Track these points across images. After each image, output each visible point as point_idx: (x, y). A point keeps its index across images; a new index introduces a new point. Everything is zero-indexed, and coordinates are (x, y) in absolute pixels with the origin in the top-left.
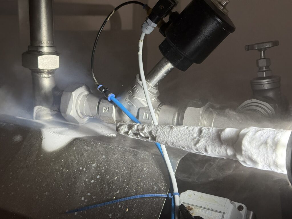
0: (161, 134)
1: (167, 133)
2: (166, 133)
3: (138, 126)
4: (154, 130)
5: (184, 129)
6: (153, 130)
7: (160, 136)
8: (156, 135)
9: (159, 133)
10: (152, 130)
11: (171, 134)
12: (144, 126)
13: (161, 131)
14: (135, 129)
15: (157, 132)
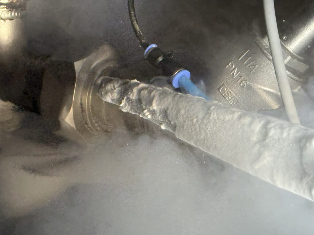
0: (185, 121)
1: (197, 121)
2: (195, 120)
3: (140, 91)
4: (172, 108)
5: (232, 120)
6: (170, 109)
7: (183, 126)
8: (176, 122)
9: (181, 119)
10: (168, 109)
11: (206, 125)
12: (152, 94)
13: (185, 113)
14: (134, 98)
15: (179, 116)
